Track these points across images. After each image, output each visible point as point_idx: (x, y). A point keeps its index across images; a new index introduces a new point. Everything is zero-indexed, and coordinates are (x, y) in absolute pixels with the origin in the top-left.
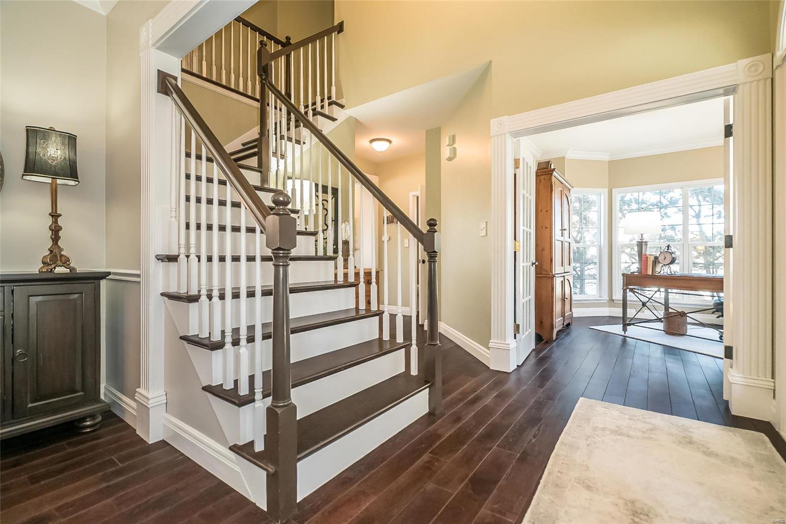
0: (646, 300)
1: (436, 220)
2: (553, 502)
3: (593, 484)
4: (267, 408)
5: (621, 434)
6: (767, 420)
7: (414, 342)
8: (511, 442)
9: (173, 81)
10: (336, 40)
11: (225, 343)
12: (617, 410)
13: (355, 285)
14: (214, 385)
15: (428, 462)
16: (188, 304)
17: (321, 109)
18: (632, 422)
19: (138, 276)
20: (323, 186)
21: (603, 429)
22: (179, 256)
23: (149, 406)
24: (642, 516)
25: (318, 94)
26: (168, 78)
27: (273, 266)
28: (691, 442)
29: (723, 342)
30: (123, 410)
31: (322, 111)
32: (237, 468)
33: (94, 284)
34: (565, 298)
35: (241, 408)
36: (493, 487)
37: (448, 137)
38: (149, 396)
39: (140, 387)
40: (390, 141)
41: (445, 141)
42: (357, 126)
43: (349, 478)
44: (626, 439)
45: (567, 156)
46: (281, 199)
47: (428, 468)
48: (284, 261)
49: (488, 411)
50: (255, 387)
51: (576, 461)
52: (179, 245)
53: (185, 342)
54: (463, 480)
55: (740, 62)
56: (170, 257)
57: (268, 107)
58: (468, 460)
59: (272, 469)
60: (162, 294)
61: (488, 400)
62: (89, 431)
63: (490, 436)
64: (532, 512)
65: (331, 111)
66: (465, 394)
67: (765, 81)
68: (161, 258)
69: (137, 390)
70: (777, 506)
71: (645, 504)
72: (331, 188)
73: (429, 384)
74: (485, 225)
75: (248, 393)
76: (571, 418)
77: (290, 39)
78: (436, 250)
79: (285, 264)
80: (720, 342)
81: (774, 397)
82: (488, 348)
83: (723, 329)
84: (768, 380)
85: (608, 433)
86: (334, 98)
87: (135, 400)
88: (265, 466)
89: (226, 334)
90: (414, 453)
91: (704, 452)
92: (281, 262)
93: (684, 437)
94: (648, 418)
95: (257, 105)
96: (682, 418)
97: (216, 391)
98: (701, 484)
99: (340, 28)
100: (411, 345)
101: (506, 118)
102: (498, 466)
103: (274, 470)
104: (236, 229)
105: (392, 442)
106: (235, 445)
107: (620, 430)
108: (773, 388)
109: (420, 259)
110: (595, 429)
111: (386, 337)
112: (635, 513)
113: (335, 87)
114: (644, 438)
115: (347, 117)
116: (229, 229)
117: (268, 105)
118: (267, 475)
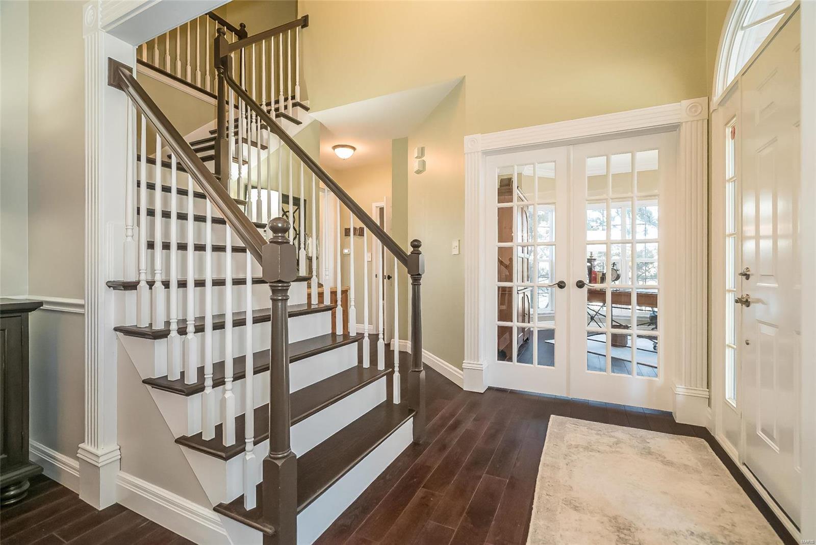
0: (594, 313)
1: (420, 242)
2: (548, 527)
3: (579, 504)
4: (264, 461)
5: (592, 450)
6: (704, 426)
7: (397, 369)
8: (499, 468)
9: (127, 72)
10: (300, 35)
11: (205, 387)
12: (585, 426)
13: (331, 308)
14: (189, 436)
15: (423, 498)
16: (153, 340)
17: (285, 110)
18: (599, 437)
19: (82, 306)
20: (294, 198)
21: (577, 446)
22: (138, 282)
23: (99, 465)
24: (625, 531)
25: (281, 93)
26: (122, 69)
27: (271, 301)
28: (650, 453)
29: (657, 353)
30: (58, 471)
31: (285, 112)
32: (223, 531)
33: (20, 317)
34: (525, 314)
35: (228, 461)
36: (491, 517)
37: (417, 148)
38: (99, 453)
39: (84, 442)
40: (354, 149)
41: (413, 153)
42: (322, 131)
43: (345, 526)
44: (597, 454)
45: (523, 173)
46: (280, 225)
47: (424, 504)
48: (284, 295)
49: (469, 437)
50: (246, 437)
51: (559, 482)
52: (139, 270)
53: (149, 387)
54: (461, 515)
55: (683, 102)
56: (126, 285)
57: (226, 105)
58: (461, 491)
59: (270, 529)
60: (116, 329)
61: (468, 425)
62: (14, 502)
63: (476, 463)
64: (531, 540)
65: (295, 113)
66: (444, 420)
67: (703, 121)
68: (113, 285)
69: (80, 445)
70: (726, 507)
71: (626, 519)
72: (292, 198)
73: (414, 413)
74: (458, 243)
75: (234, 443)
76: (547, 437)
77: (245, 27)
78: (420, 273)
79: (284, 298)
80: (654, 352)
81: (709, 405)
82: (462, 369)
83: (657, 340)
84: (704, 390)
85: (581, 450)
86: (298, 99)
87: (78, 459)
88: (262, 527)
89: (205, 376)
90: (407, 489)
91: (662, 462)
92: (279, 296)
93: (644, 448)
94: (611, 432)
95: (214, 102)
96: (639, 429)
97: (193, 442)
98: (665, 493)
99: (305, 22)
100: (393, 372)
101: (478, 136)
102: (491, 495)
103: (274, 529)
104: (200, 248)
105: (382, 479)
106: (220, 505)
107: (591, 446)
108: (708, 397)
109: (385, 274)
110: (570, 447)
111: (366, 364)
112: (619, 530)
113: (299, 87)
114: (613, 452)
115: (313, 120)
116: (191, 248)
117: (227, 103)
118: (264, 535)
